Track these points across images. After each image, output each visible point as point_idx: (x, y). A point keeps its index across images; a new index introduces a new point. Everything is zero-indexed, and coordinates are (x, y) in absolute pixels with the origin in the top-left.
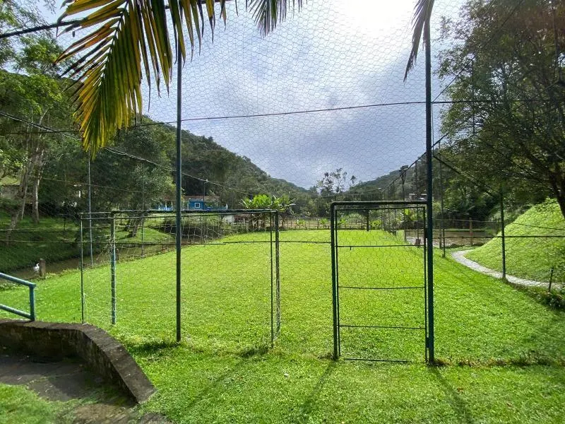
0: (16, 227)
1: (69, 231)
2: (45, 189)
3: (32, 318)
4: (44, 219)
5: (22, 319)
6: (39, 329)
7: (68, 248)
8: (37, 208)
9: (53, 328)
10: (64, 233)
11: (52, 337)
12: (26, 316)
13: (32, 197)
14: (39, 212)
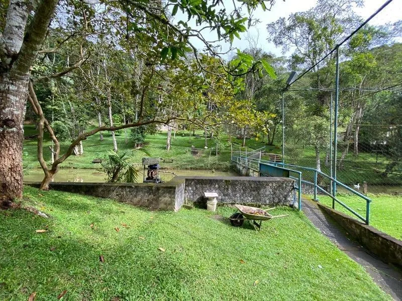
0: (345, 158)
1: (381, 164)
2: (363, 133)
3: (367, 223)
4: (362, 154)
5: (360, 220)
6: (372, 232)
7: (380, 176)
8: (357, 146)
9: (383, 236)
10: (376, 164)
11: (382, 243)
12: (363, 220)
13: (353, 139)
14: (358, 149)
